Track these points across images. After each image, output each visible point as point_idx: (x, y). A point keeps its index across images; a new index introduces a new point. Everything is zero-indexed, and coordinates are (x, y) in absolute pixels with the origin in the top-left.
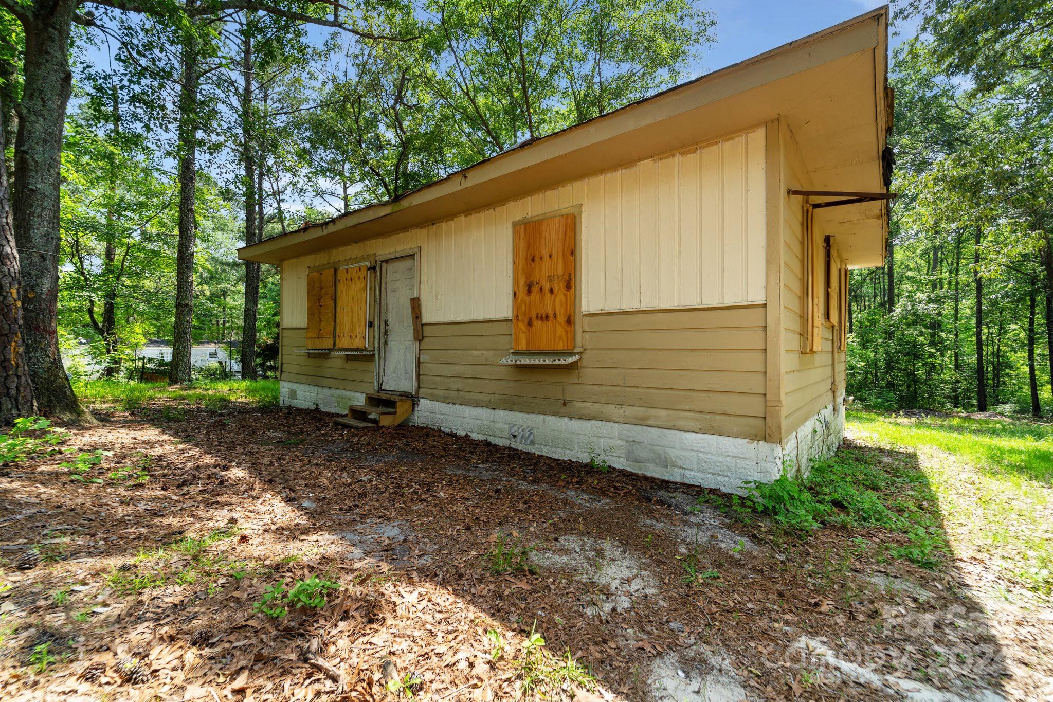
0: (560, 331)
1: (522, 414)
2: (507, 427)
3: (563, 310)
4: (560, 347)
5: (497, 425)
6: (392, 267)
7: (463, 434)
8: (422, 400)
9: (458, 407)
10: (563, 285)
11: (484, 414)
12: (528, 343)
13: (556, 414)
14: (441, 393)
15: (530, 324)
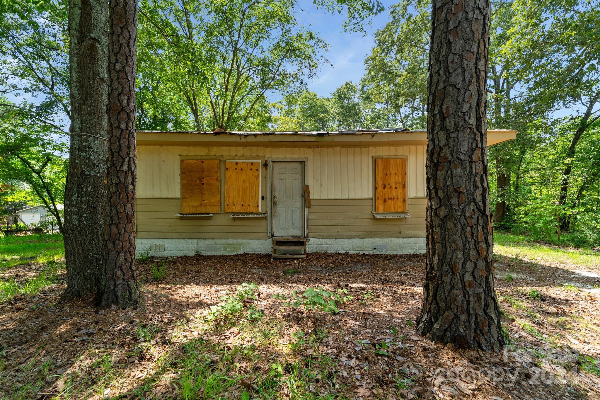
0: (400, 204)
1: (379, 239)
2: (371, 245)
3: (401, 196)
4: (400, 210)
5: (365, 245)
6: (276, 166)
7: (344, 252)
8: (311, 239)
9: (338, 240)
10: (401, 186)
11: (357, 242)
12: (384, 209)
13: (398, 237)
14: (326, 234)
15: (385, 201)
